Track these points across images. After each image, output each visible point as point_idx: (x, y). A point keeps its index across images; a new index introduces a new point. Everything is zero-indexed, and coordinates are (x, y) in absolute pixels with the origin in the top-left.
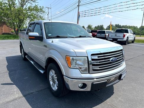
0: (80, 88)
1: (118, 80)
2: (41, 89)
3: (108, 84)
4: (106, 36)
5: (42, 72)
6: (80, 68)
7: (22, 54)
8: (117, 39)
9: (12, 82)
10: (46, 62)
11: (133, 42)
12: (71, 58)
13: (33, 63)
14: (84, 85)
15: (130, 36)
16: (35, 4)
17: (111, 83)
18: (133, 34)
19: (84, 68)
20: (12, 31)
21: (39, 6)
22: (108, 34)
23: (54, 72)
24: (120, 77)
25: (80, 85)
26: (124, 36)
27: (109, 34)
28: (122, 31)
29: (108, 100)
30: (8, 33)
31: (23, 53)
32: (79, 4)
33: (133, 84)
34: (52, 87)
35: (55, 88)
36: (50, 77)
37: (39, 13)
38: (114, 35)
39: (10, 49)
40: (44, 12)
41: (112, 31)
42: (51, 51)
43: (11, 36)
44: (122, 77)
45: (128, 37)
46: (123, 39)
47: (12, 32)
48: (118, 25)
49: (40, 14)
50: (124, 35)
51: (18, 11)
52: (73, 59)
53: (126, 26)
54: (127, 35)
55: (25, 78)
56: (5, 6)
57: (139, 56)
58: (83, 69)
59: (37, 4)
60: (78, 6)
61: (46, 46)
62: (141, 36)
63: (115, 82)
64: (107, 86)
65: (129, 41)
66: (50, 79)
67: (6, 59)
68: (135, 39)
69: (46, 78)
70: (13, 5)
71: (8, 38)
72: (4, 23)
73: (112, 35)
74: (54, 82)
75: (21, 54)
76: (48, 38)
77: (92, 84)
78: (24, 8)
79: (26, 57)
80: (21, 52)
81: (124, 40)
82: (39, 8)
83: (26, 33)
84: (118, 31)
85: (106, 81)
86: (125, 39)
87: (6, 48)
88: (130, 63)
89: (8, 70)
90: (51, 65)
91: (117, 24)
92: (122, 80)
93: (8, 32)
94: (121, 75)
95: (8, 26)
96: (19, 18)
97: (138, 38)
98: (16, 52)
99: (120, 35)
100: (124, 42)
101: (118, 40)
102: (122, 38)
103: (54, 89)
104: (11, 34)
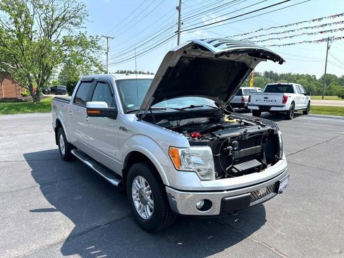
0: (200, 210)
1: (272, 194)
2: (114, 219)
3: (253, 201)
4: (243, 100)
5: (115, 183)
6: (199, 170)
7: (59, 147)
8: (270, 107)
9: (53, 207)
10: (125, 161)
11: (305, 112)
12: (180, 151)
13: (91, 165)
14: (207, 204)
15: (298, 98)
16: (80, 30)
17: (259, 198)
18: (305, 95)
19: (205, 169)
20: (23, 93)
21: (87, 36)
22: (248, 97)
23: (143, 180)
24: (276, 188)
25: (198, 204)
26: (285, 100)
27: (250, 97)
28: (280, 88)
29: (255, 234)
30: (15, 99)
31: (62, 144)
32: (179, 28)
33: (305, 202)
34: (139, 212)
35: (146, 214)
36: (134, 192)
37: (88, 51)
38: (261, 98)
39: (27, 135)
40: (99, 48)
41: (257, 88)
42: (136, 138)
43: (22, 105)
44: (281, 188)
45: (293, 102)
46: (282, 106)
47: (24, 96)
48: (271, 72)
49: (90, 53)
50: (284, 97)
51: (41, 47)
52: (183, 154)
53: (290, 74)
54: (291, 97)
55: (75, 199)
56: (9, 37)
57: (317, 144)
58: (203, 172)
59: (83, 31)
60: (178, 32)
61: (124, 129)
62: (325, 97)
63: (268, 197)
64: (252, 204)
65: (296, 111)
66: (134, 197)
67: (24, 159)
68: (311, 104)
69: (126, 195)
70: (28, 33)
71: (18, 110)
72: (6, 75)
73: (258, 97)
74: (144, 202)
75: (57, 147)
76: (128, 113)
77: (223, 201)
78: (52, 40)
79: (72, 152)
80: (58, 143)
81: (284, 109)
82: (89, 40)
83: (72, 102)
84: (270, 89)
85: (249, 194)
86: (288, 106)
87: (16, 133)
88: (299, 160)
89: (37, 182)
90: (136, 166)
91: (269, 71)
92: (281, 192)
93: (15, 97)
94: (278, 184)
95: (14, 82)
96: (41, 63)
97: (317, 102)
98: (43, 143)
99: (276, 98)
100: (286, 113)
101: (272, 109)
102: (281, 104)
103: (143, 216)
104: (21, 101)
